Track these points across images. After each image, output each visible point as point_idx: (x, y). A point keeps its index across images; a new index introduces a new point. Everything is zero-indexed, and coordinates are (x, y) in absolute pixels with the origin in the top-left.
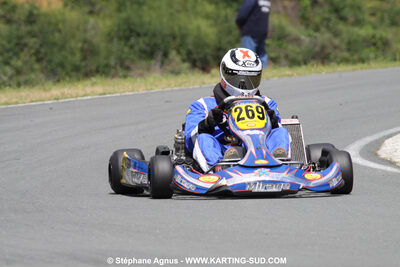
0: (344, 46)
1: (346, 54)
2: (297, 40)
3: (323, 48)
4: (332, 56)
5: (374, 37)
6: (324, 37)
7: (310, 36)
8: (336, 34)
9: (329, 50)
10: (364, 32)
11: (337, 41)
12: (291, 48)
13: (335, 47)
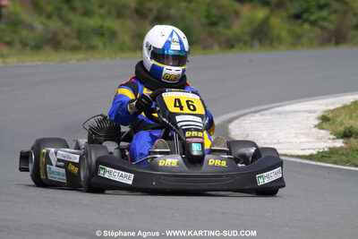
0: (74, 35)
1: (76, 42)
2: (30, 27)
3: (55, 34)
4: (64, 43)
5: (102, 27)
6: (55, 24)
7: (42, 23)
8: (67, 23)
9: (61, 37)
10: (94, 22)
11: (67, 30)
12: (24, 33)
13: (67, 36)
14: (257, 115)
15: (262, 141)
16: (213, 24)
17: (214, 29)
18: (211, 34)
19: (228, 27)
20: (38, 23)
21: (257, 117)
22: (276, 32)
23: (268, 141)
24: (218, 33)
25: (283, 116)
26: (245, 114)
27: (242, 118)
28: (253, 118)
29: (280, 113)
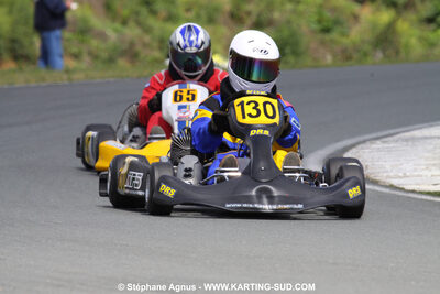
0: (155, 44)
1: (156, 53)
2: (102, 36)
3: (132, 44)
4: (142, 56)
6: (132, 32)
7: (116, 30)
9: (139, 48)
11: (147, 38)
12: (95, 43)
13: (145, 45)
14: (378, 142)
15: (385, 175)
16: (326, 30)
17: (327, 37)
18: (323, 43)
19: (344, 34)
20: (111, 31)
21: (379, 144)
22: (403, 40)
23: (392, 174)
24: (332, 41)
25: (410, 143)
26: (364, 142)
27: (360, 146)
28: (374, 146)
29: (407, 140)
